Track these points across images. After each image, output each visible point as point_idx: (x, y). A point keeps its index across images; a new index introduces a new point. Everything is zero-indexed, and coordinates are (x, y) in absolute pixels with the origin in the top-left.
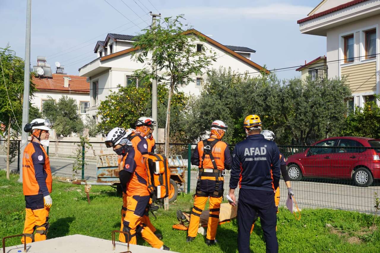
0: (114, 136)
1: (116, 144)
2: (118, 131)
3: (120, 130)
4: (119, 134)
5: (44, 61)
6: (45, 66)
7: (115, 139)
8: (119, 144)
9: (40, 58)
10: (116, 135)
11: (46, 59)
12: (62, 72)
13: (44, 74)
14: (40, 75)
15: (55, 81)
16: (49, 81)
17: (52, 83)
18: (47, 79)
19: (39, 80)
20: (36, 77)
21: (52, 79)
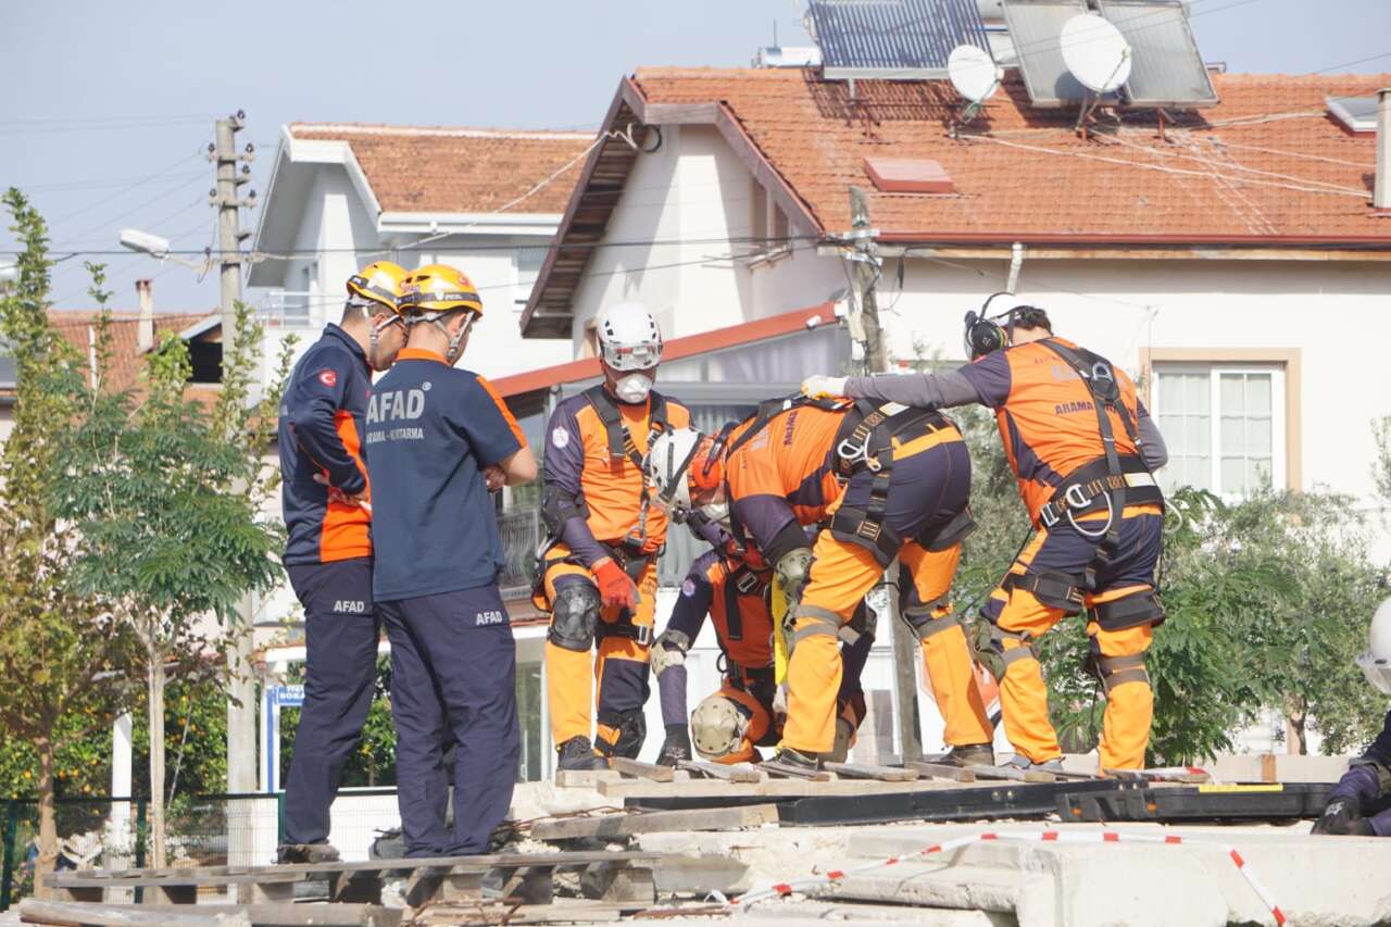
13: (1130, 79)
14: (1090, 92)
15: (1251, 153)
16: (1194, 149)
17: (1229, 172)
18: (1154, 131)
19: (1085, 152)
20: (1040, 117)
21: (1210, 128)
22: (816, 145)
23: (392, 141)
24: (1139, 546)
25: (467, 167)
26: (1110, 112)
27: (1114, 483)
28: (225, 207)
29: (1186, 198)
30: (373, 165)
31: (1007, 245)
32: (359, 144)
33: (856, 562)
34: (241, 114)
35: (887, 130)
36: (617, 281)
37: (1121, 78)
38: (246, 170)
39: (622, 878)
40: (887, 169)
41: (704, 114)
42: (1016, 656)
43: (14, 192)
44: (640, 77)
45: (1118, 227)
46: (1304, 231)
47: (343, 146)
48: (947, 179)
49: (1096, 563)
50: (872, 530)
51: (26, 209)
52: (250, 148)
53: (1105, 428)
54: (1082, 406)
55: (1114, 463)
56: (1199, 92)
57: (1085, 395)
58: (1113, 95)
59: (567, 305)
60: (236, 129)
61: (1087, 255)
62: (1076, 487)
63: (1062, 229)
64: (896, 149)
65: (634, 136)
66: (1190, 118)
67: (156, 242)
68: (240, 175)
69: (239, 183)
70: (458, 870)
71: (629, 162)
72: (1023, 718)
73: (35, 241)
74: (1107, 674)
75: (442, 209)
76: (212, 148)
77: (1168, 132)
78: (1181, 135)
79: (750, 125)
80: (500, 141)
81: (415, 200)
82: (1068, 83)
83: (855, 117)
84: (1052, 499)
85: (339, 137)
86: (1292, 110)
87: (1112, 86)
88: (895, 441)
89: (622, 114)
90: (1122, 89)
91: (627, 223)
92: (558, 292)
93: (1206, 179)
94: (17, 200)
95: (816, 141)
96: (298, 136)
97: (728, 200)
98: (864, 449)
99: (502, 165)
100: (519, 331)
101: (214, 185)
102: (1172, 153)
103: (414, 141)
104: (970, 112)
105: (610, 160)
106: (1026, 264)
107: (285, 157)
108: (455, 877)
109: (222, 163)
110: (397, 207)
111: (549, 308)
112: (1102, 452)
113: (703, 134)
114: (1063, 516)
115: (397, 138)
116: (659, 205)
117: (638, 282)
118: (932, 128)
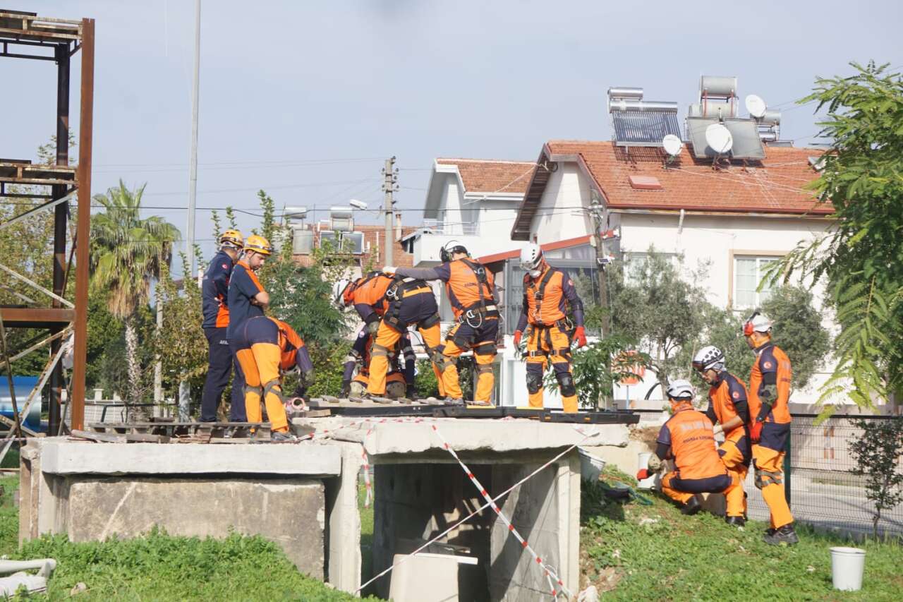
0: (707, 356)
1: (707, 368)
2: (713, 352)
3: (716, 351)
4: (713, 355)
5: (728, 95)
6: (732, 118)
7: (708, 361)
8: (711, 369)
9: (712, 83)
10: (710, 356)
11: (734, 84)
12: (772, 136)
13: (733, 147)
14: (717, 153)
15: (777, 177)
16: (756, 175)
17: (767, 184)
18: (742, 168)
19: (714, 175)
20: (699, 162)
21: (763, 167)
22: (612, 170)
23: (474, 165)
24: (490, 329)
25: (501, 175)
26: (727, 160)
27: (483, 310)
28: (387, 191)
29: (749, 193)
30: (466, 174)
31: (679, 210)
32: (462, 166)
33: (390, 331)
34: (394, 158)
35: (640, 165)
36: (544, 218)
37: (729, 147)
38: (395, 178)
39: (259, 431)
40: (638, 180)
41: (572, 158)
42: (448, 364)
43: (262, 192)
44: (550, 144)
45: (722, 204)
46: (792, 207)
47: (456, 166)
48: (658, 184)
49: (475, 335)
50: (394, 320)
51: (266, 198)
52: (397, 170)
53: (481, 291)
54: (473, 284)
55: (483, 303)
56: (759, 154)
57: (476, 281)
58: (726, 154)
59: (528, 228)
60: (393, 163)
61: (709, 214)
62: (470, 311)
63: (699, 204)
64: (642, 172)
65: (548, 167)
66: (757, 163)
67: (363, 204)
68: (394, 180)
69: (393, 183)
70: (201, 426)
71: (548, 175)
72: (450, 385)
73: (270, 208)
74: (479, 370)
75: (490, 191)
76: (383, 170)
77: (747, 168)
78: (751, 169)
79: (588, 163)
80: (515, 165)
81: (479, 187)
82: (709, 150)
83: (629, 160)
84: (462, 314)
85: (454, 163)
86: (796, 160)
87: (725, 151)
88: (405, 291)
89: (544, 158)
90: (730, 151)
91: (546, 201)
92: (524, 223)
93: (758, 187)
94: (263, 194)
95: (613, 169)
96: (439, 163)
97: (582, 191)
98: (395, 293)
99: (514, 174)
100: (510, 237)
101: (384, 183)
102: (747, 177)
103: (481, 164)
104: (672, 159)
105: (541, 174)
106: (686, 217)
107: (434, 170)
108: (201, 429)
109: (387, 175)
110: (472, 190)
111: (521, 229)
112: (479, 299)
113: (573, 166)
114: (465, 320)
115: (476, 163)
116: (557, 192)
117: (550, 219)
118: (658, 165)
